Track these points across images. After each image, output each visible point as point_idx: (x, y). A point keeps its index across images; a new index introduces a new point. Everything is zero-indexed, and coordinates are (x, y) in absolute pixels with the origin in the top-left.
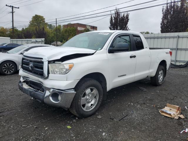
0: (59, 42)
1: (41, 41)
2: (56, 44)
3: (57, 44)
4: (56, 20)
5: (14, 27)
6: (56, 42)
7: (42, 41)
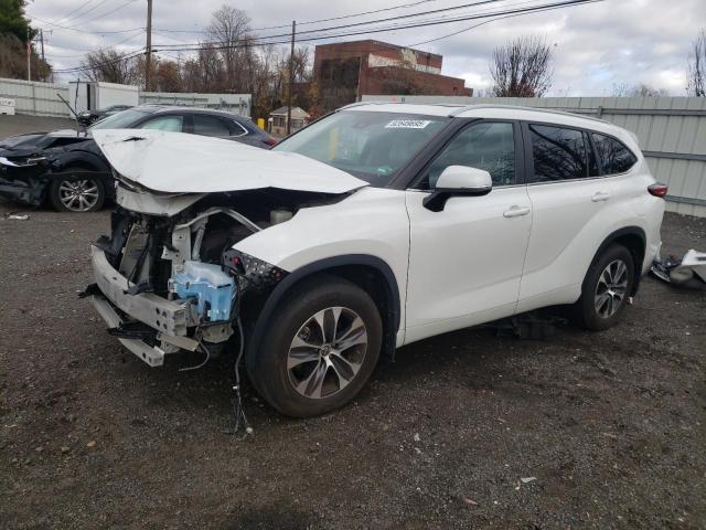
0: (299, 110)
1: (237, 102)
2: (286, 114)
3: (289, 116)
4: (294, 30)
5: (153, 48)
6: (285, 108)
7: (244, 104)
